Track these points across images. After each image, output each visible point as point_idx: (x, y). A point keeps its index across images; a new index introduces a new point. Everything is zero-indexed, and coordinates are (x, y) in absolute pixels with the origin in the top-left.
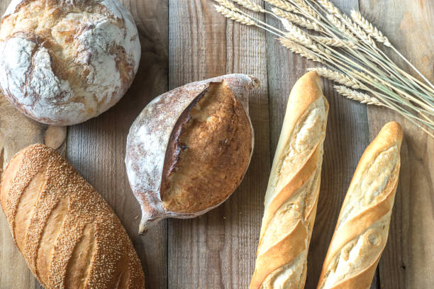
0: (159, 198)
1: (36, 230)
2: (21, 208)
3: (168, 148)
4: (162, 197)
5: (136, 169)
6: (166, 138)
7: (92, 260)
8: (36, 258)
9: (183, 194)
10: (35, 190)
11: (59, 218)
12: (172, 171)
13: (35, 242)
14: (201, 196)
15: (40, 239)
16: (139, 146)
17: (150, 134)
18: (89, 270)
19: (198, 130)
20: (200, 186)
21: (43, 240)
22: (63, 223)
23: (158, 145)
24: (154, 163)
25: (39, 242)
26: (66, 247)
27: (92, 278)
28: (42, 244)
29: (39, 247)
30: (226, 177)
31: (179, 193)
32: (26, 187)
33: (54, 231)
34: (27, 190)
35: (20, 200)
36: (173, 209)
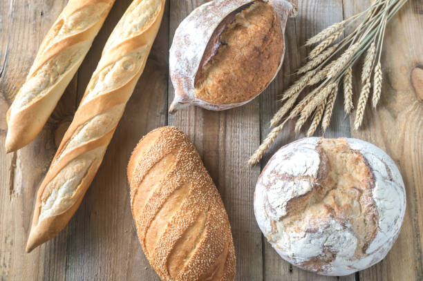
0: (193, 84)
1: (156, 204)
2: (147, 178)
3: (210, 41)
4: (195, 84)
5: (179, 55)
6: (210, 32)
7: (198, 246)
8: (148, 228)
9: (213, 85)
10: (164, 167)
11: (179, 200)
12: (209, 62)
13: (152, 213)
14: (228, 91)
15: (158, 212)
16: (185, 36)
17: (197, 28)
18: (192, 254)
19: (239, 32)
20: (230, 81)
21: (159, 214)
22: (182, 205)
23: (202, 36)
24: (195, 52)
25: (156, 214)
26: (178, 227)
27: (193, 261)
28: (158, 217)
29: (154, 219)
30: (253, 80)
31: (211, 83)
32: (156, 163)
33: (172, 209)
34: (157, 165)
35: (148, 173)
36: (203, 97)
